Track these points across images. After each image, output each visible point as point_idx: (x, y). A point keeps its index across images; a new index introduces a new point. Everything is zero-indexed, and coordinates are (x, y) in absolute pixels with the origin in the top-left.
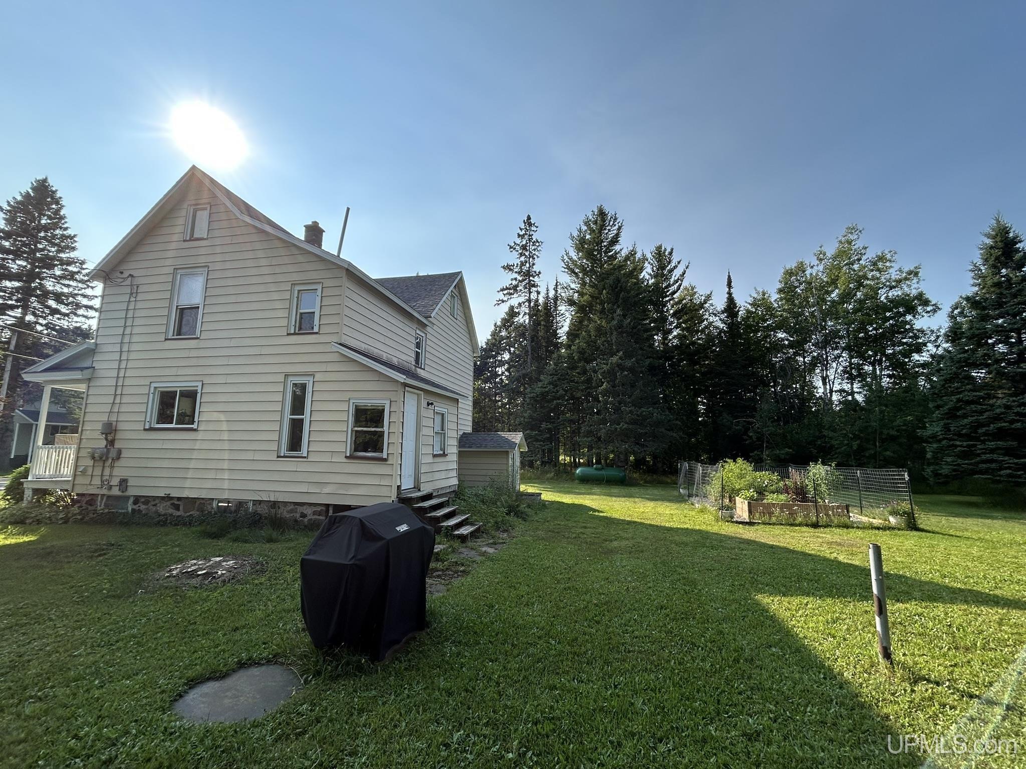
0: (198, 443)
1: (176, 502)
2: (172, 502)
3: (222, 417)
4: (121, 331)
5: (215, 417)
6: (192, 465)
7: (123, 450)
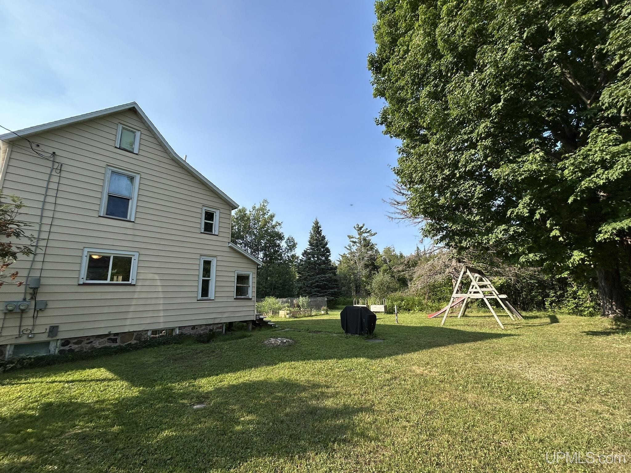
0: (137, 294)
1: (112, 337)
2: (109, 337)
3: (157, 277)
4: (42, 198)
5: (150, 276)
6: (132, 309)
7: (49, 303)
